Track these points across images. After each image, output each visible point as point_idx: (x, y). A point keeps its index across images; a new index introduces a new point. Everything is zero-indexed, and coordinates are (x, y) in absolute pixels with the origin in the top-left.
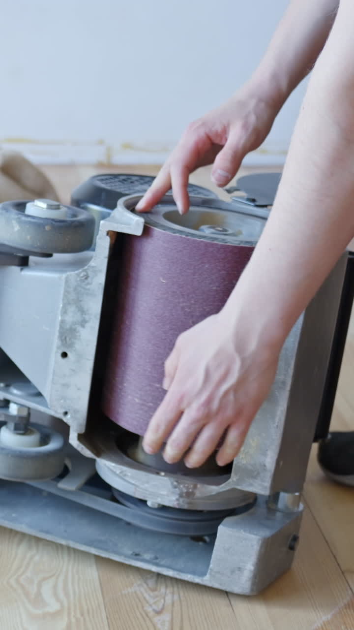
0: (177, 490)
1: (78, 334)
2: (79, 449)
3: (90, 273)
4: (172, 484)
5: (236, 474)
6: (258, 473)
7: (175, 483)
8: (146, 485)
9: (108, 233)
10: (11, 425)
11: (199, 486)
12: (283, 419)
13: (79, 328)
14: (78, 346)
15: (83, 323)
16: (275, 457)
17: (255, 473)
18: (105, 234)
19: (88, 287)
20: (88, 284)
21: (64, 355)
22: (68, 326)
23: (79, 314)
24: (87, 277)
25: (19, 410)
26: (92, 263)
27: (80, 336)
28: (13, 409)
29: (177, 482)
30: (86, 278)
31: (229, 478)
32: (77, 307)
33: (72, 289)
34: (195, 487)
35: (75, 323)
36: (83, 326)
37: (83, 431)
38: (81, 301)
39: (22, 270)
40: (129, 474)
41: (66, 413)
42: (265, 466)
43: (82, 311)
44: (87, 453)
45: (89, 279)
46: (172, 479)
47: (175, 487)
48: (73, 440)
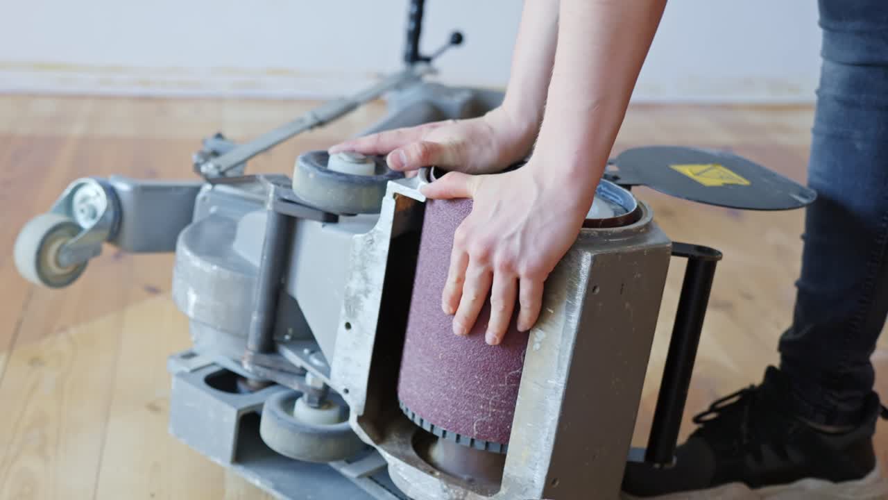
0: (447, 494)
1: (361, 304)
2: (358, 433)
3: (375, 237)
4: (442, 487)
5: (505, 486)
6: (527, 489)
7: (445, 487)
8: (417, 484)
9: (395, 195)
10: (306, 396)
11: (470, 493)
12: (554, 430)
13: (363, 298)
14: (361, 318)
15: (367, 292)
16: (545, 473)
17: (524, 489)
18: (392, 196)
19: (372, 253)
20: (373, 250)
21: (348, 326)
22: (352, 294)
23: (363, 282)
24: (372, 241)
25: (313, 381)
26: (378, 227)
27: (362, 306)
28: (309, 380)
29: (447, 485)
30: (371, 243)
31: (499, 490)
32: (361, 274)
33: (357, 254)
34: (466, 494)
35: (360, 292)
36: (366, 296)
37: (361, 413)
38: (365, 268)
39: (323, 226)
40: (402, 469)
41: (347, 391)
42: (533, 482)
43: (366, 279)
44: (366, 439)
45: (374, 244)
46: (443, 483)
47: (445, 491)
48: (353, 423)
